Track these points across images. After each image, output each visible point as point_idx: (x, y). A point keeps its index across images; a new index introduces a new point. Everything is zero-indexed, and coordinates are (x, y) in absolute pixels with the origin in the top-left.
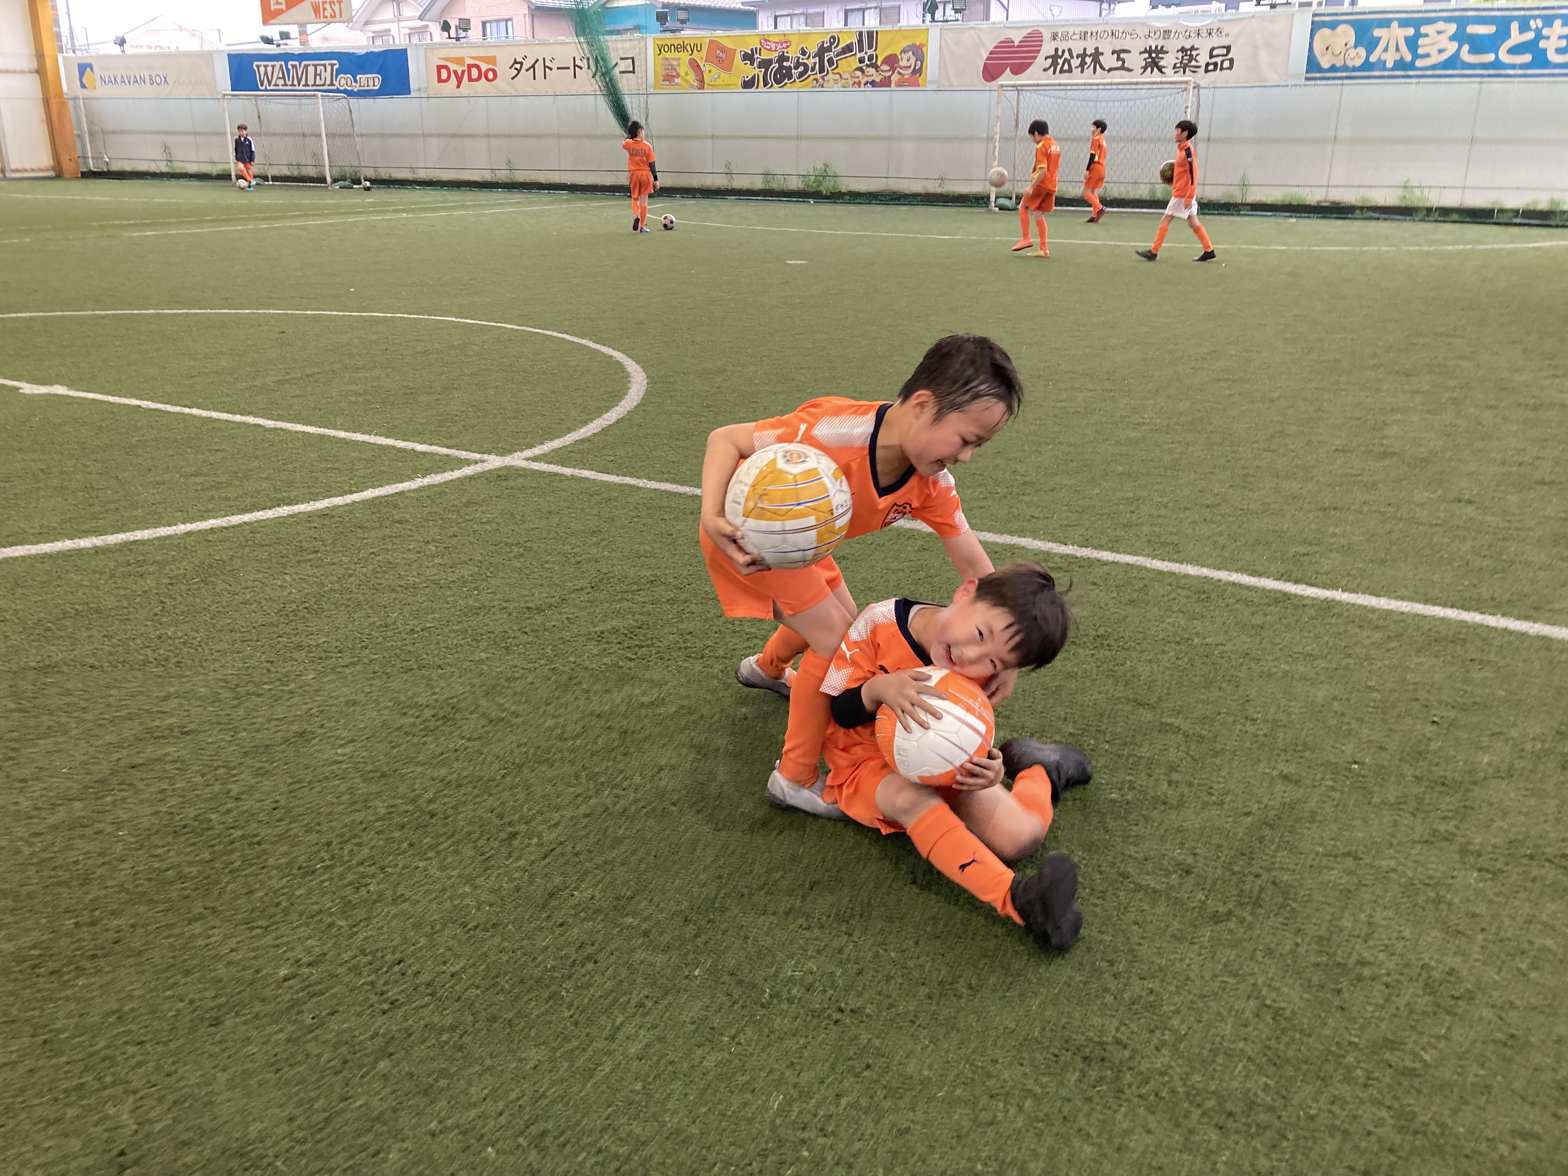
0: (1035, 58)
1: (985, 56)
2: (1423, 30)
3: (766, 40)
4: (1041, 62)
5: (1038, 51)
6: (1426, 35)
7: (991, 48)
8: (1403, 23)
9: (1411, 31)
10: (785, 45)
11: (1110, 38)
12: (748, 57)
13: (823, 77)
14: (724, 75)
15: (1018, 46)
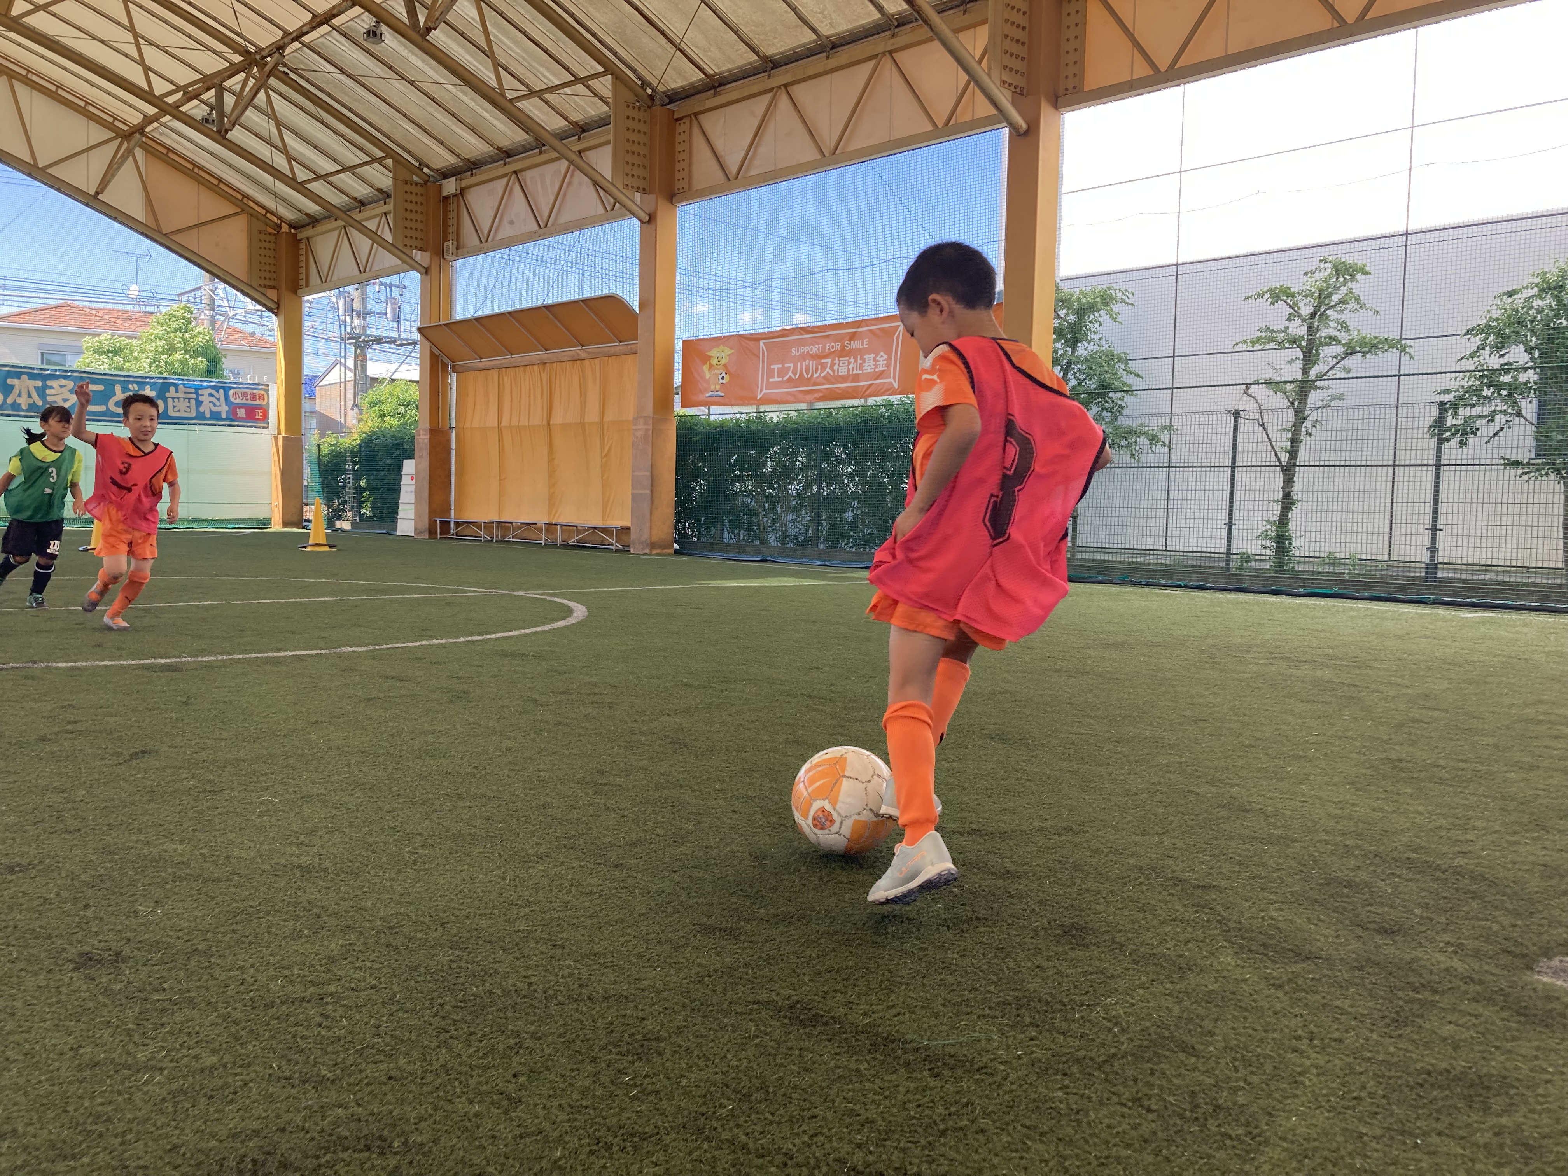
2: (49, 383)
6: (52, 388)
8: (32, 377)
9: (39, 383)
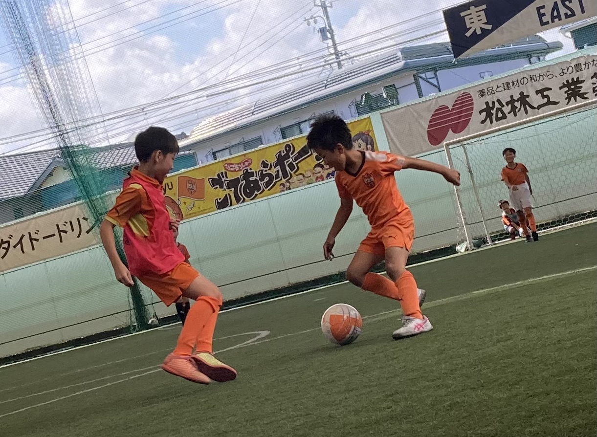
0: (471, 115)
1: (426, 126)
3: (229, 164)
4: (476, 117)
5: (472, 109)
7: (429, 118)
10: (247, 164)
11: (530, 83)
12: (217, 182)
13: (287, 181)
14: (197, 203)
15: (453, 110)
